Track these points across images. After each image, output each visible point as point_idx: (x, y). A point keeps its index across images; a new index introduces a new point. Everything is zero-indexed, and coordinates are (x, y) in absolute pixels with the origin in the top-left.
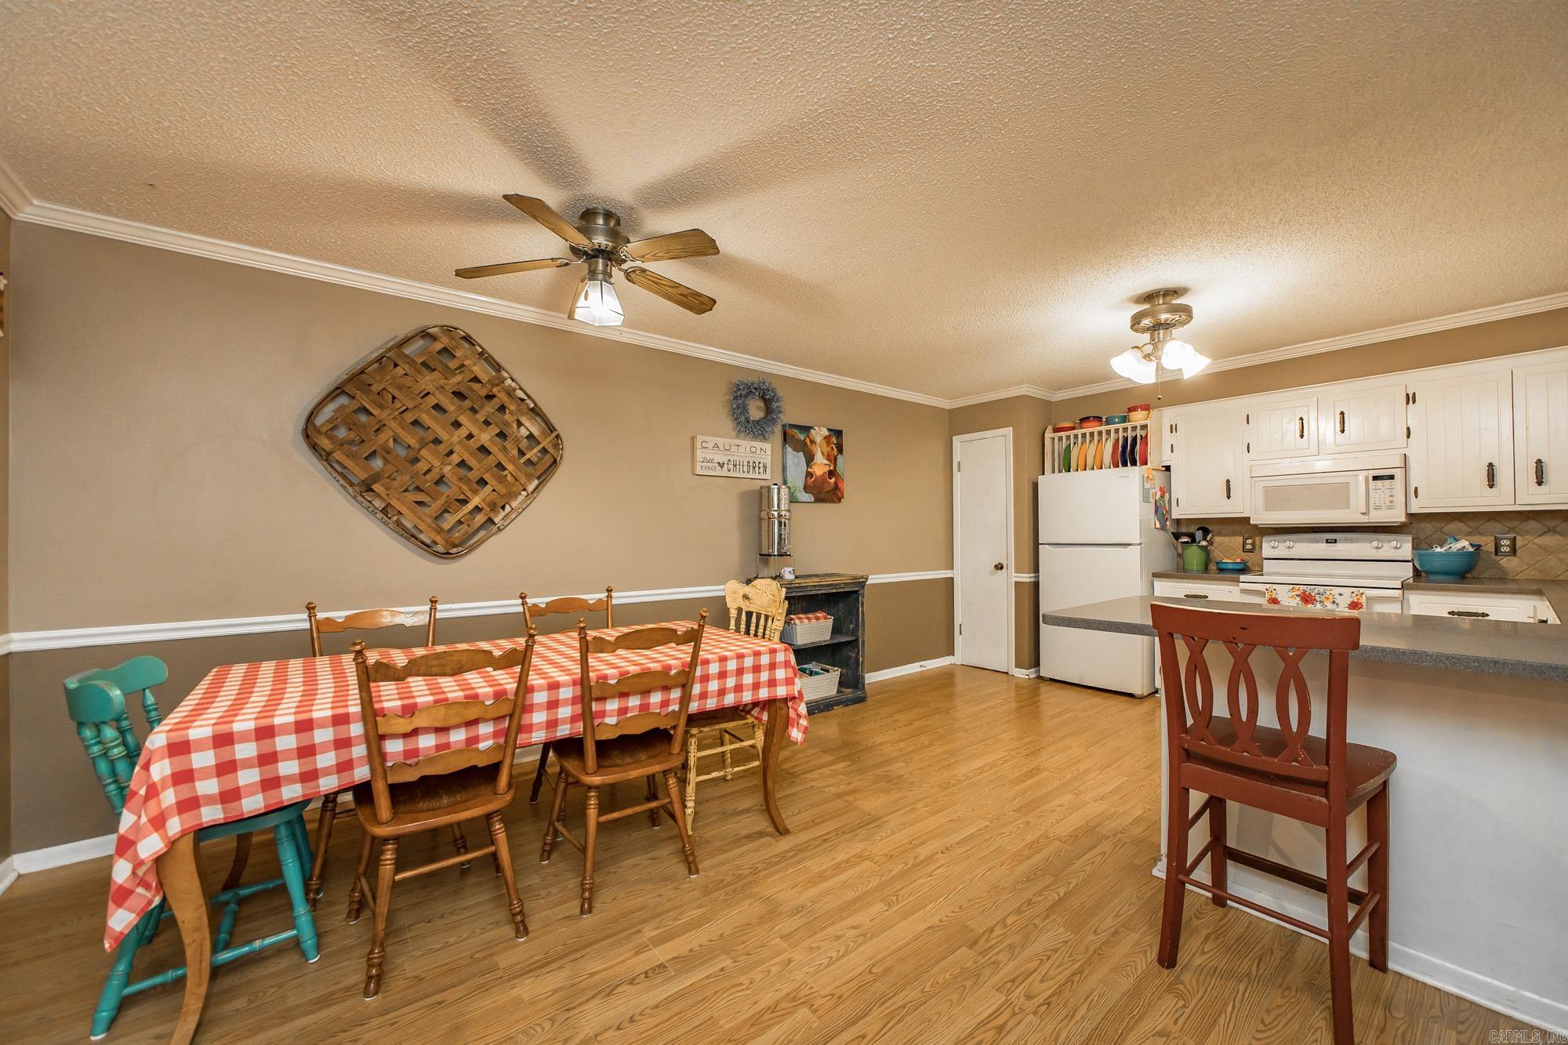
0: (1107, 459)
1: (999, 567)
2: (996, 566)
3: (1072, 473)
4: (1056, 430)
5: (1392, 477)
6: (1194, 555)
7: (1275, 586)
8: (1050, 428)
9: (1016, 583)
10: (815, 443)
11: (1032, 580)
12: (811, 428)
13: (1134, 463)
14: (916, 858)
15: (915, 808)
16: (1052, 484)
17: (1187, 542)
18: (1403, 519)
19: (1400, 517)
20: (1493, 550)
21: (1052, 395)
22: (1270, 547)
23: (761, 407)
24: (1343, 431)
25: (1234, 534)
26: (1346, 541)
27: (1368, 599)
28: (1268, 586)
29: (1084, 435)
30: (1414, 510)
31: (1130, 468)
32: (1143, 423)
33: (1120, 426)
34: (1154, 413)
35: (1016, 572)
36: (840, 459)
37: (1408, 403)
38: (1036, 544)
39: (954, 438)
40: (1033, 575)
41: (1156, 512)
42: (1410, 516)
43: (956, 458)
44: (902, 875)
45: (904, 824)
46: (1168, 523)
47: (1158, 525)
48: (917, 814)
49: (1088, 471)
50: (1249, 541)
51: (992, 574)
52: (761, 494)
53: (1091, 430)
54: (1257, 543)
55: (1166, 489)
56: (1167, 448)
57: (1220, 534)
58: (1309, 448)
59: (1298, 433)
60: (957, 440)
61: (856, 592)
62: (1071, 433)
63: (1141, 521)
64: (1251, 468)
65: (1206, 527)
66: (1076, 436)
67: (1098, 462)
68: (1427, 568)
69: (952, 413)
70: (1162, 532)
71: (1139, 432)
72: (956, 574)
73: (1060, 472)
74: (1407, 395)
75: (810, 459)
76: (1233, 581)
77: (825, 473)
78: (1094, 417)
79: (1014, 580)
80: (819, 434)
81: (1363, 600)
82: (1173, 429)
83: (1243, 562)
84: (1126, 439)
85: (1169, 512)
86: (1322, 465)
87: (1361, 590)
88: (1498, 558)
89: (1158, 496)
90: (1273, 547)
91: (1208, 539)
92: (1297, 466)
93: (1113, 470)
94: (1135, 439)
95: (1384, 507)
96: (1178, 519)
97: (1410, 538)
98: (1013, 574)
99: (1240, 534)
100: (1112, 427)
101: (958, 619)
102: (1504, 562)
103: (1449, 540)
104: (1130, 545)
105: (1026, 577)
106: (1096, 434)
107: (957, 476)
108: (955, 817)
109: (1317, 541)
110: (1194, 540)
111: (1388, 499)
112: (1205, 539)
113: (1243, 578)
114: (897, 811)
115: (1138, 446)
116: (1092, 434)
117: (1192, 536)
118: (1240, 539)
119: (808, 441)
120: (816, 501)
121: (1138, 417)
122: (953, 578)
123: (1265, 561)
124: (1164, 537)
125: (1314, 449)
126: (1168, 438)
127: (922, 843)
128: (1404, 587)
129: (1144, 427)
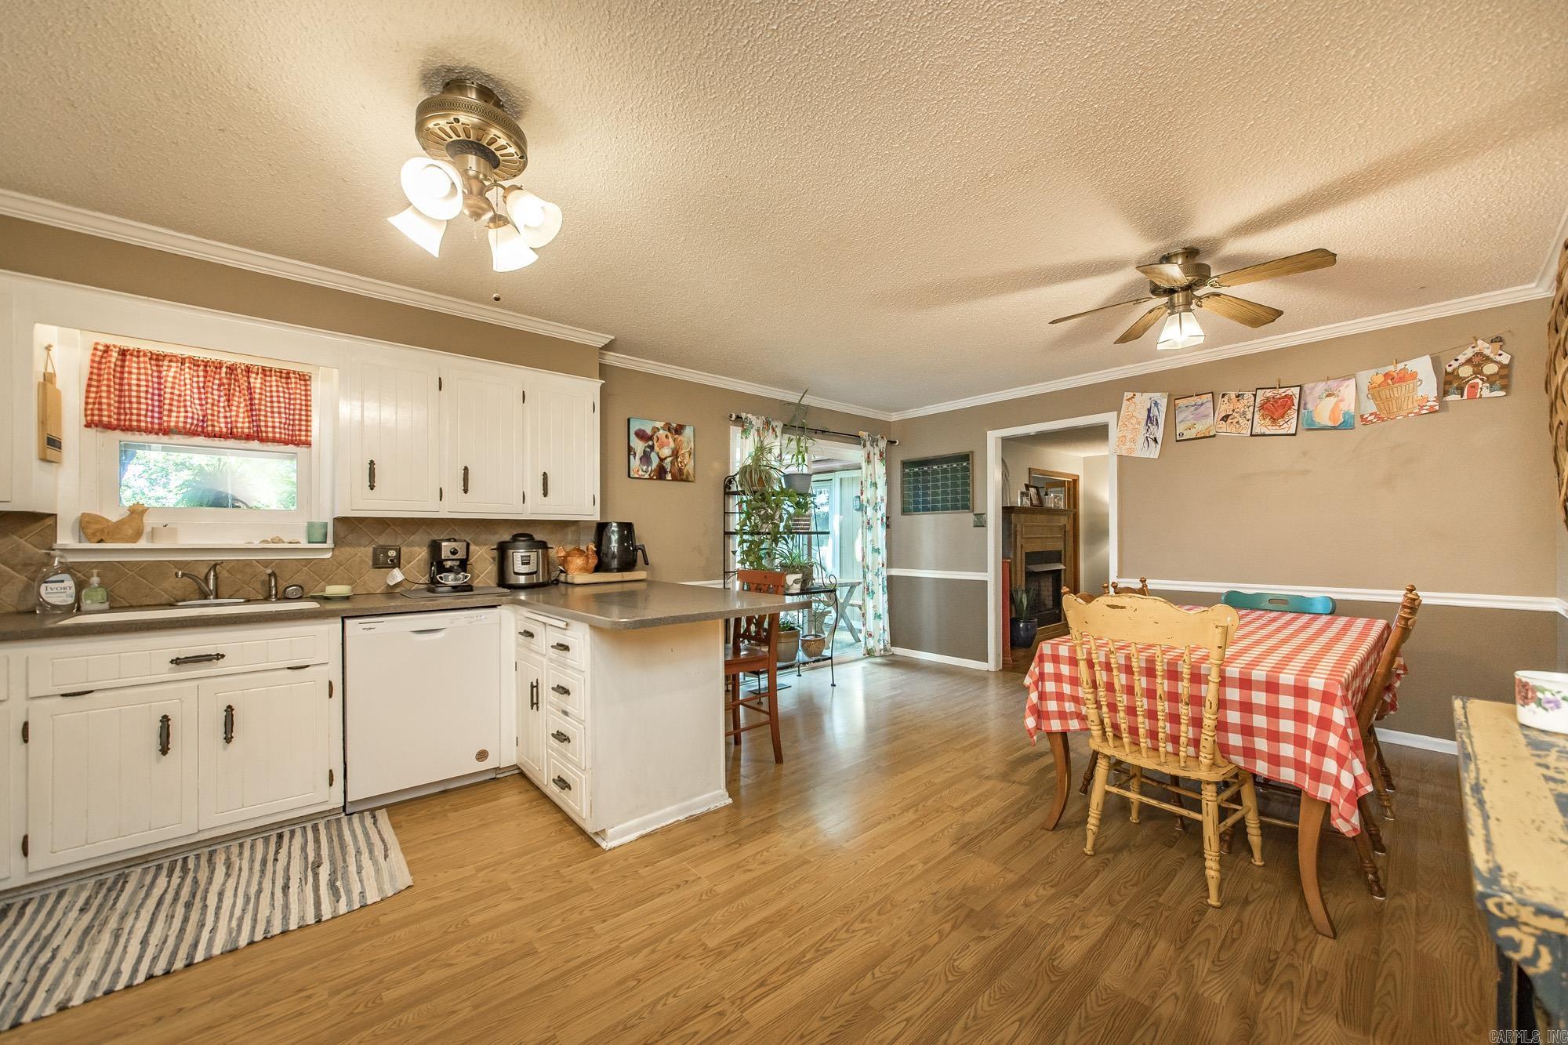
14: (917, 811)
15: (925, 863)
44: (926, 799)
45: (932, 842)
48: (921, 855)
108: (879, 852)
114: (945, 859)
127: (912, 823)
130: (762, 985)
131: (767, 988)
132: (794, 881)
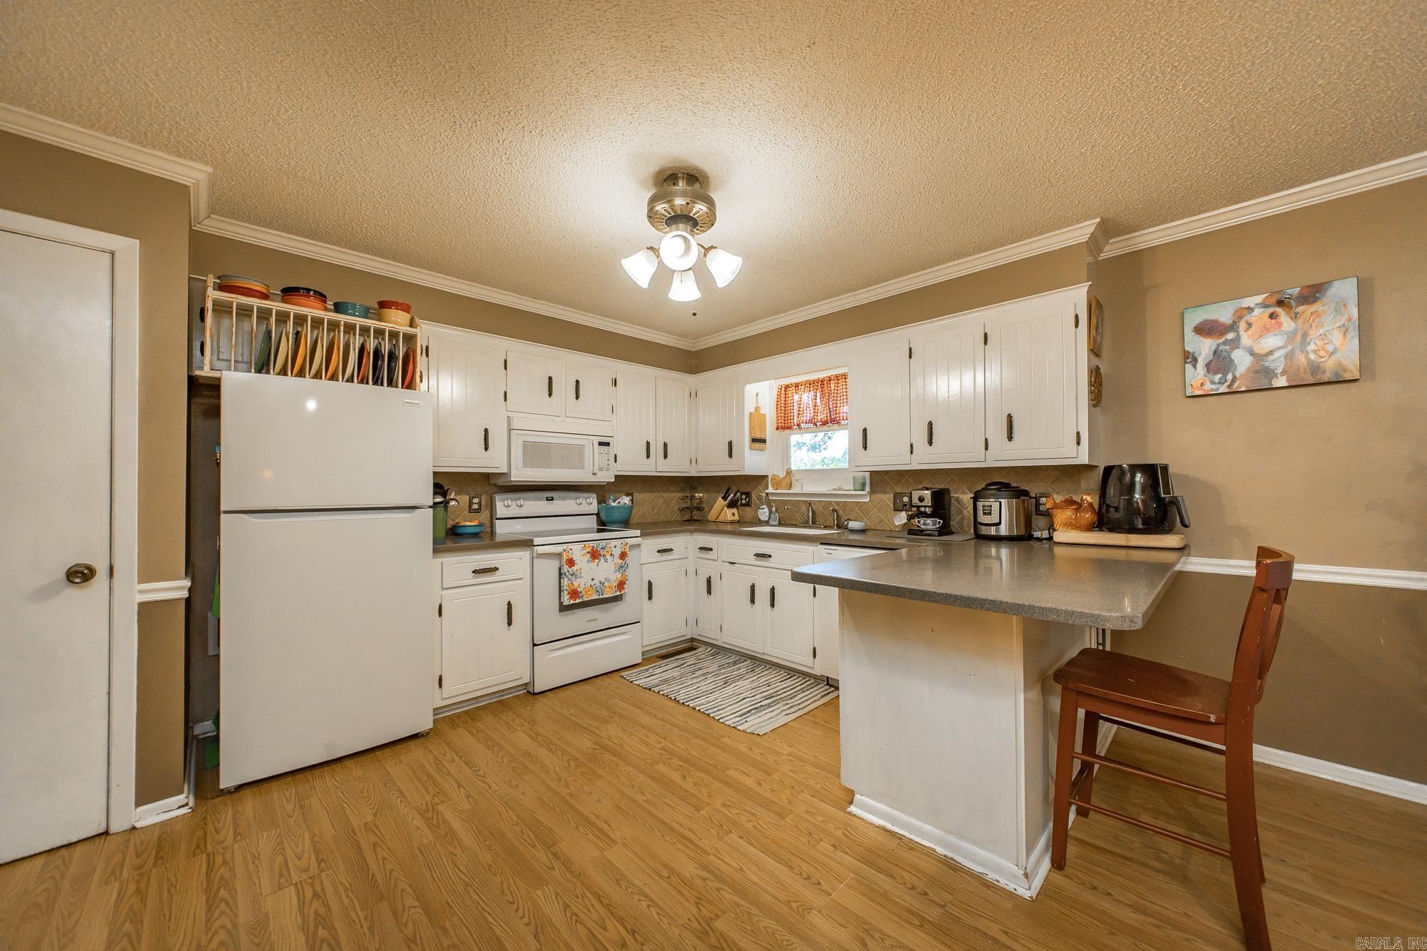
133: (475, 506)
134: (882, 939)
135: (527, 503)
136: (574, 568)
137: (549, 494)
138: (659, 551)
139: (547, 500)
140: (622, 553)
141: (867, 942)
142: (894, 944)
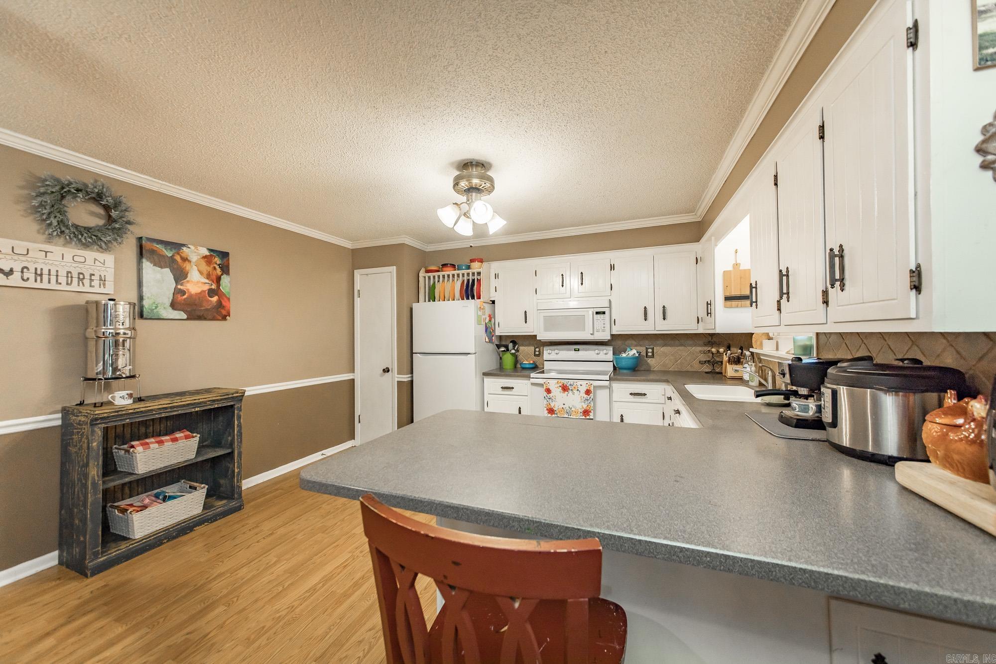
0: (457, 294)
1: (386, 370)
2: (384, 370)
3: (436, 303)
4: (428, 271)
5: (604, 313)
6: (508, 359)
7: (549, 381)
8: (423, 270)
9: (398, 382)
10: (190, 261)
11: (410, 379)
12: (184, 245)
13: (473, 298)
16: (423, 310)
17: (504, 351)
18: (609, 338)
19: (608, 337)
20: (645, 355)
21: (426, 247)
22: (548, 353)
23: (102, 215)
24: (582, 284)
25: (528, 345)
26: (584, 350)
27: (594, 387)
28: (545, 380)
29: (444, 276)
30: (614, 333)
31: (471, 301)
32: (479, 270)
33: (465, 272)
34: (485, 264)
35: (397, 374)
36: (225, 280)
37: (611, 270)
38: (412, 353)
39: (355, 271)
40: (410, 375)
41: (486, 331)
42: (612, 335)
43: (357, 287)
46: (493, 338)
47: (487, 340)
49: (446, 302)
50: (537, 350)
51: (381, 376)
52: (87, 311)
53: (448, 273)
54: (541, 351)
55: (492, 317)
56: (493, 290)
57: (523, 345)
58: (566, 293)
59: (561, 284)
60: (357, 273)
61: (232, 406)
62: (436, 274)
63: (475, 337)
64: (537, 304)
65: (515, 340)
66: (439, 277)
67: (452, 296)
68: (620, 365)
69: (354, 252)
70: (489, 344)
71: (476, 277)
72: (357, 376)
73: (429, 301)
74: (611, 265)
75: (180, 275)
76: (527, 377)
77: (204, 291)
78: (450, 264)
79: (397, 380)
80: (195, 253)
81: (592, 389)
82: (496, 276)
83: (534, 363)
84: (468, 280)
85: (494, 331)
86: (573, 304)
87: (591, 382)
88: (647, 359)
89: (487, 320)
90: (549, 354)
91: (516, 349)
92: (559, 304)
93: (461, 301)
94: (473, 280)
95: (601, 330)
96: (500, 336)
97: (612, 349)
98: (396, 375)
99: (533, 345)
100: (461, 272)
101: (358, 411)
102: (649, 361)
103: (628, 349)
104: (469, 354)
105: (404, 378)
106: (451, 276)
107: (357, 301)
109: (570, 350)
110: (508, 350)
111: (603, 326)
112: (514, 349)
113: (533, 375)
115: (475, 286)
116: (449, 276)
117: (507, 347)
118: (533, 348)
119: (178, 258)
120: (188, 319)
121: (476, 267)
122: (354, 379)
123: (545, 362)
124: (492, 347)
125: (568, 295)
126: (494, 283)
128: (610, 379)
129: (479, 274)
130: (345, 566)
131: (343, 565)
132: (330, 634)
133: (537, 353)
134: (376, 637)
135: (561, 352)
136: (551, 395)
137: (577, 347)
138: (631, 394)
139: (575, 351)
140: (587, 390)
141: (372, 631)
142: (372, 644)
